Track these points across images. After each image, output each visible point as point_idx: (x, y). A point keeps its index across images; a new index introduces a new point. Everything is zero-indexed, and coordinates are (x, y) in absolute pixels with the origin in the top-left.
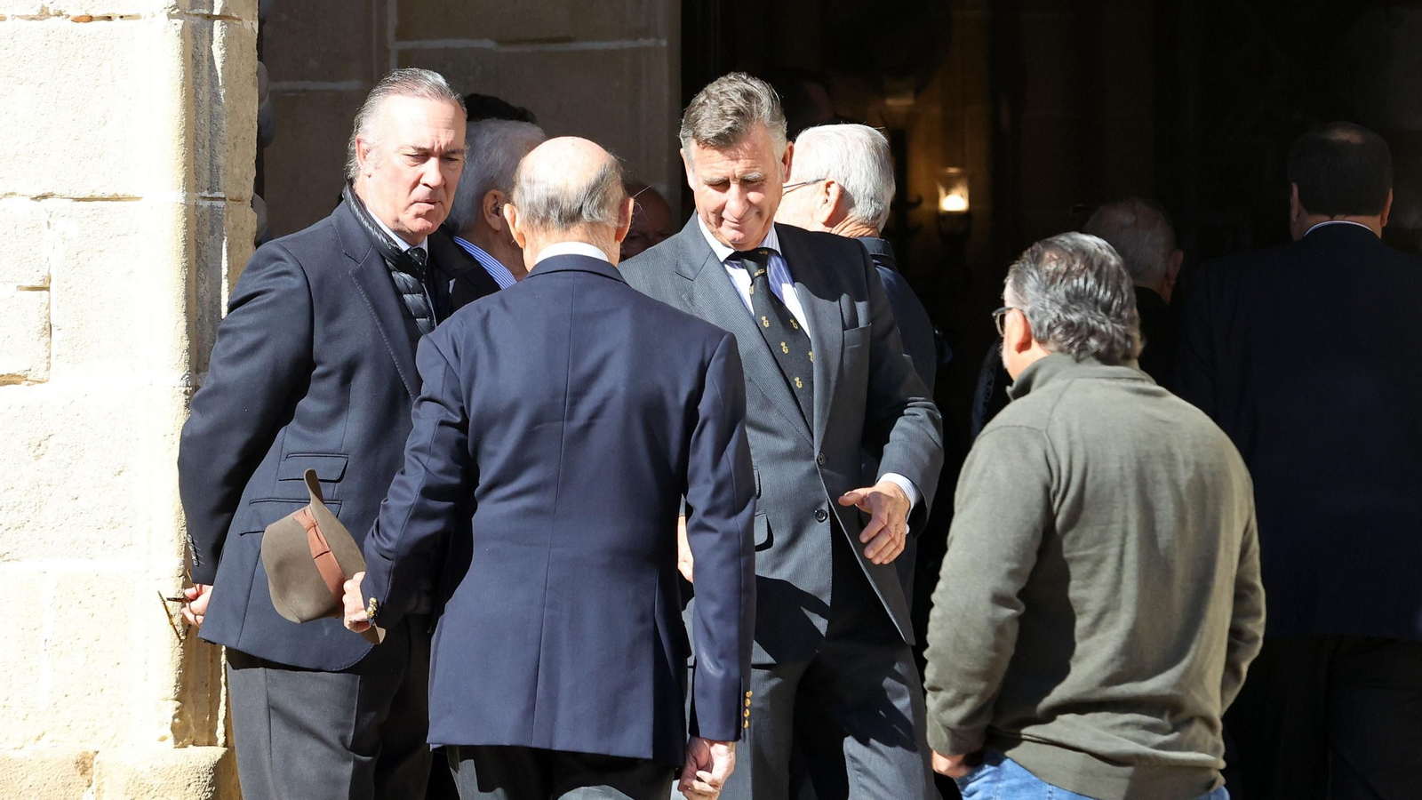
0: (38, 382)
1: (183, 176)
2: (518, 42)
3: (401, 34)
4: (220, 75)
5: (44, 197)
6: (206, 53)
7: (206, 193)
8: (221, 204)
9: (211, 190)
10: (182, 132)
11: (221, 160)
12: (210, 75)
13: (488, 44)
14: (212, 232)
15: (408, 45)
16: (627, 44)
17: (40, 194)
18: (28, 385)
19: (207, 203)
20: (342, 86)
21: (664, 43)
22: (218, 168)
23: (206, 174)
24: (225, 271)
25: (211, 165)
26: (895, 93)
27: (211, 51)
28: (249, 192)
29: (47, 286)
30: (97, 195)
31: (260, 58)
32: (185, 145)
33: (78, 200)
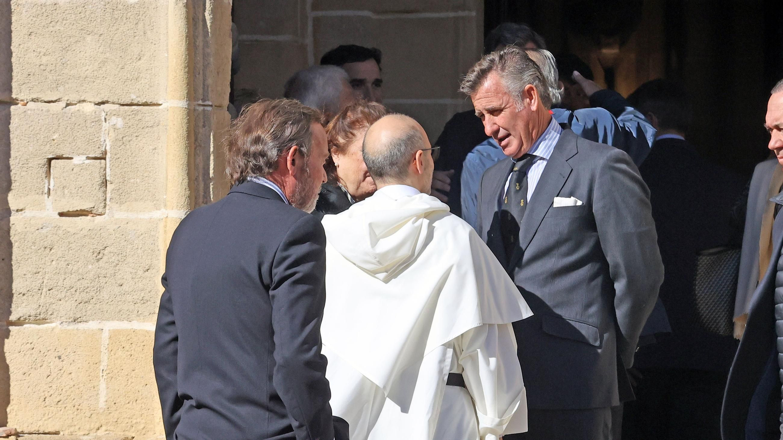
0: (99, 215)
1: (186, 91)
2: (385, 12)
3: (315, 7)
4: (209, 30)
5: (103, 103)
6: (201, 17)
7: (200, 102)
8: (209, 108)
9: (204, 100)
10: (186, 65)
11: (210, 81)
12: (203, 30)
13: (366, 13)
14: (204, 126)
15: (320, 13)
16: (451, 14)
17: (100, 101)
18: (93, 216)
19: (202, 108)
20: (281, 38)
21: (474, 14)
22: (208, 87)
23: (201, 91)
24: (212, 149)
25: (204, 85)
26: (609, 45)
27: (204, 16)
28: (226, 102)
29: (104, 156)
30: (135, 102)
31: (233, 21)
32: (188, 72)
33: (123, 105)
